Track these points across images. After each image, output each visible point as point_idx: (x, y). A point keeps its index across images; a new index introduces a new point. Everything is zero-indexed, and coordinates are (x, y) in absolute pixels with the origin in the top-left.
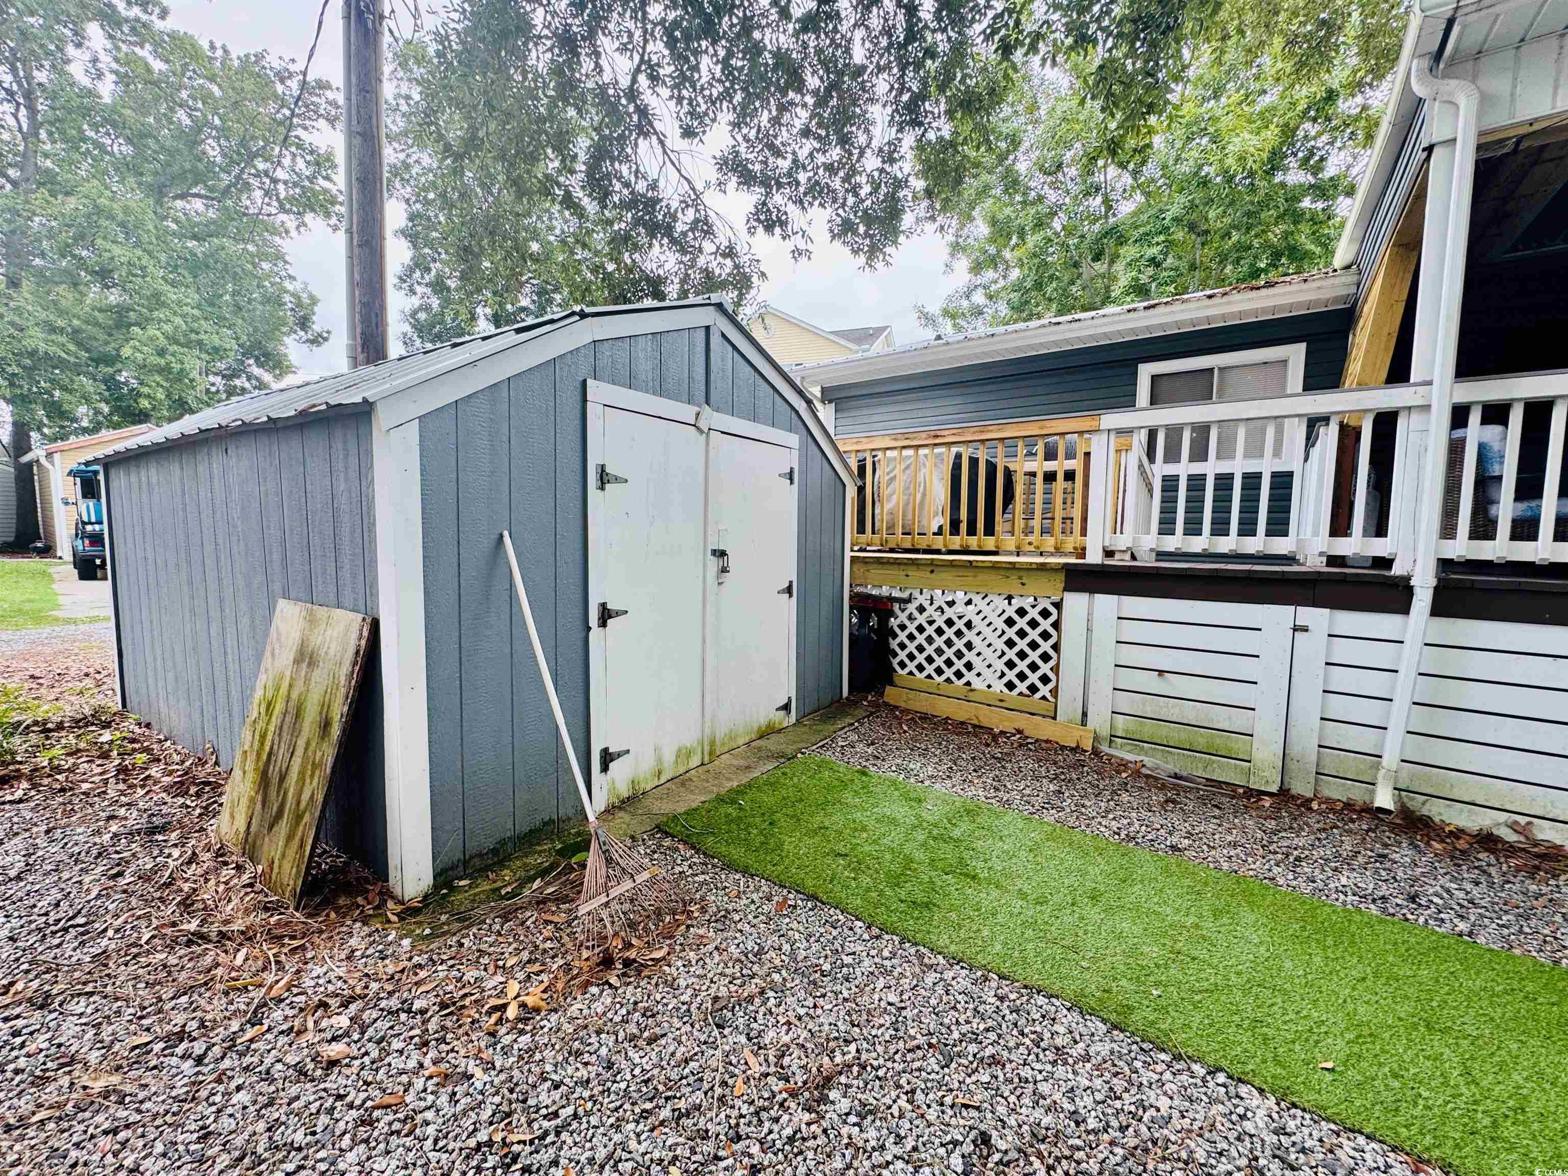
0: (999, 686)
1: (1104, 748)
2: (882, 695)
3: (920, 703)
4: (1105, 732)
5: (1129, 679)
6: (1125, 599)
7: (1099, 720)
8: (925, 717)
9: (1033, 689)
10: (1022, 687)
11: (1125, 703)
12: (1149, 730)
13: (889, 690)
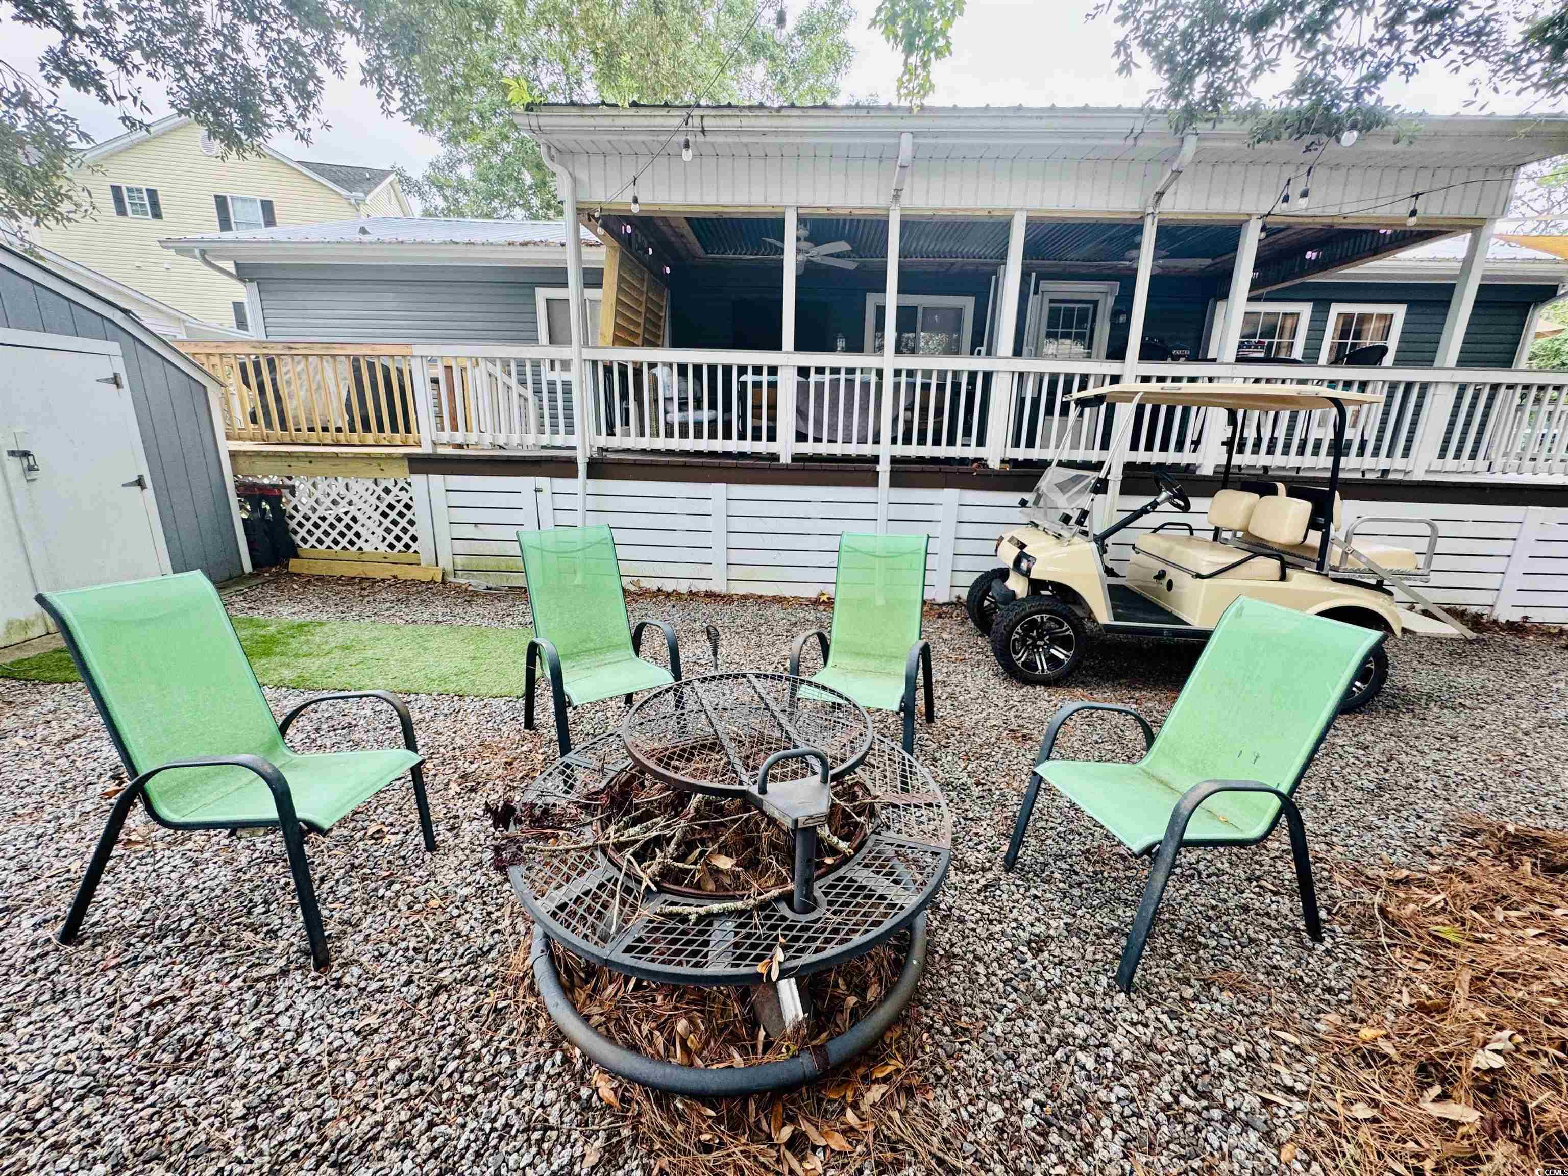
0: (383, 548)
1: (451, 579)
2: (287, 566)
3: (320, 569)
4: (449, 568)
5: (460, 531)
6: (448, 477)
7: (446, 562)
8: (320, 578)
9: (407, 546)
10: (400, 546)
11: (460, 547)
12: (474, 562)
13: (293, 562)
